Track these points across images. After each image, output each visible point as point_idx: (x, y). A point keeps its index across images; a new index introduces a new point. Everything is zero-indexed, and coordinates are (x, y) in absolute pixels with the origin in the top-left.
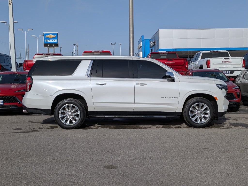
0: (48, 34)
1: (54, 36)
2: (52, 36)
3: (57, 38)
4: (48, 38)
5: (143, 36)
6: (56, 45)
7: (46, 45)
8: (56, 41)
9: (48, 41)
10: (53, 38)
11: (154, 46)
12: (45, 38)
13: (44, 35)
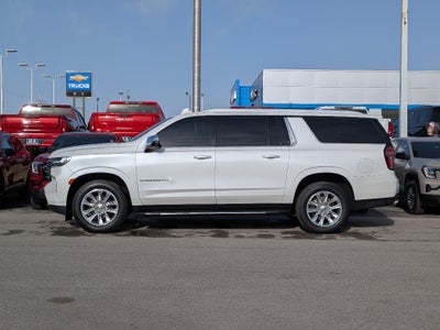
0: (73, 74)
1: (85, 78)
2: (80, 77)
3: (89, 81)
4: (74, 82)
5: (238, 81)
6: (88, 93)
7: (70, 93)
8: (87, 86)
9: (73, 86)
10: (83, 82)
11: (255, 98)
12: (68, 81)
13: (68, 76)
